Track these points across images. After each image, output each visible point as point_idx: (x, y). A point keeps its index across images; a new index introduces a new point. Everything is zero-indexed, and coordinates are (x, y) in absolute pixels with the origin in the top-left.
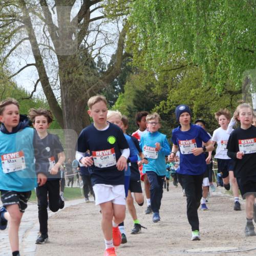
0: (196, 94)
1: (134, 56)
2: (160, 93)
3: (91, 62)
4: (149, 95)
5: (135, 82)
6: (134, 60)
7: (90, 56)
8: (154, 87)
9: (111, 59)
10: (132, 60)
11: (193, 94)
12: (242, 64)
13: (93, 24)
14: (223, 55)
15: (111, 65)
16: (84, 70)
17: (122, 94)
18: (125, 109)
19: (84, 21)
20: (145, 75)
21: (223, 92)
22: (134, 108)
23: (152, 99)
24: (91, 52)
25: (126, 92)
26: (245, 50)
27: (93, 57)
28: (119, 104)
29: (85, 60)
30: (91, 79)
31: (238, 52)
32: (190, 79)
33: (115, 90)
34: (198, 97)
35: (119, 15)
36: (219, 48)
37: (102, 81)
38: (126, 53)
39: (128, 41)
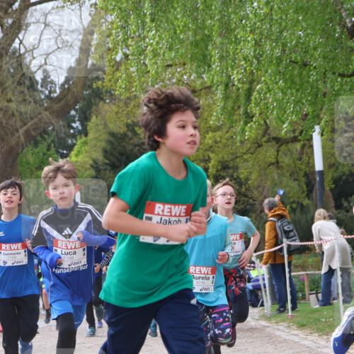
0: (216, 142)
1: (108, 70)
3: (31, 79)
4: (132, 142)
5: (108, 118)
6: (107, 78)
7: (28, 67)
9: (66, 74)
10: (103, 78)
11: (210, 141)
12: (298, 90)
13: (36, 10)
15: (66, 86)
16: (16, 93)
17: (84, 138)
18: (88, 166)
19: (20, 5)
20: (126, 104)
21: (264, 139)
22: (107, 164)
23: (137, 148)
24: (31, 61)
25: (91, 136)
26: (305, 65)
27: (34, 69)
28: (77, 155)
29: (19, 76)
30: (28, 109)
31: (293, 68)
33: (72, 131)
34: (219, 147)
36: (258, 60)
37: (47, 113)
38: (93, 65)
39: (98, 44)
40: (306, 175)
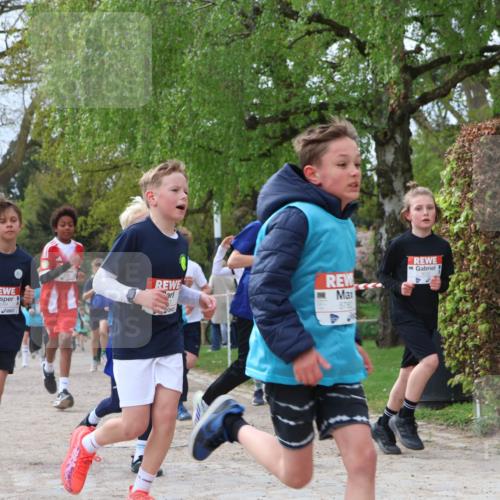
1: (44, 145)
2: (78, 204)
5: (43, 186)
6: (43, 151)
8: (70, 194)
9: (8, 147)
10: (40, 152)
12: (204, 171)
14: (178, 154)
15: (8, 157)
17: (21, 202)
20: (59, 175)
22: (39, 225)
25: (27, 200)
26: (210, 149)
31: (200, 152)
32: (126, 187)
33: (11, 196)
35: (27, 82)
36: (172, 145)
38: (32, 140)
39: (37, 123)
40: (207, 241)
